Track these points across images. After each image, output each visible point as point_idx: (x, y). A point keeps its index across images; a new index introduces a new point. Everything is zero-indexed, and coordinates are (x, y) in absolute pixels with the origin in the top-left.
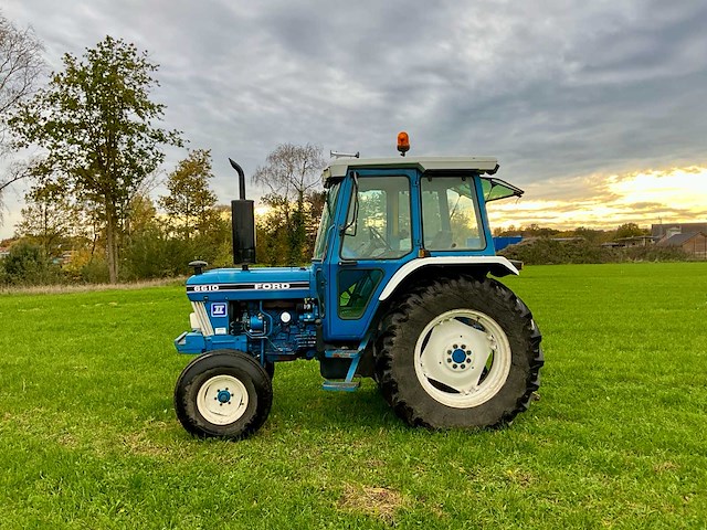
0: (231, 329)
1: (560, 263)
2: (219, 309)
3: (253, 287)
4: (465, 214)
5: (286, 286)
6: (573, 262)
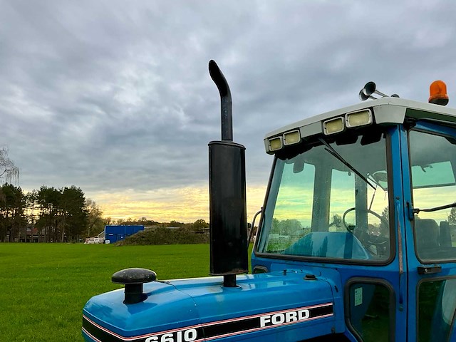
1: (172, 243)
3: (256, 323)
4: (100, 208)
5: (302, 315)
6: (180, 243)
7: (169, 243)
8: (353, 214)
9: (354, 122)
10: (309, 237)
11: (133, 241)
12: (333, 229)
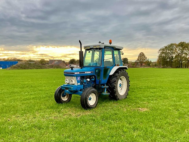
0: (81, 83)
2: (79, 78)
3: (85, 73)
5: (90, 72)
6: (36, 69)
7: (31, 69)
8: (98, 60)
9: (97, 47)
10: (91, 64)
11: (15, 68)
12: (95, 62)
